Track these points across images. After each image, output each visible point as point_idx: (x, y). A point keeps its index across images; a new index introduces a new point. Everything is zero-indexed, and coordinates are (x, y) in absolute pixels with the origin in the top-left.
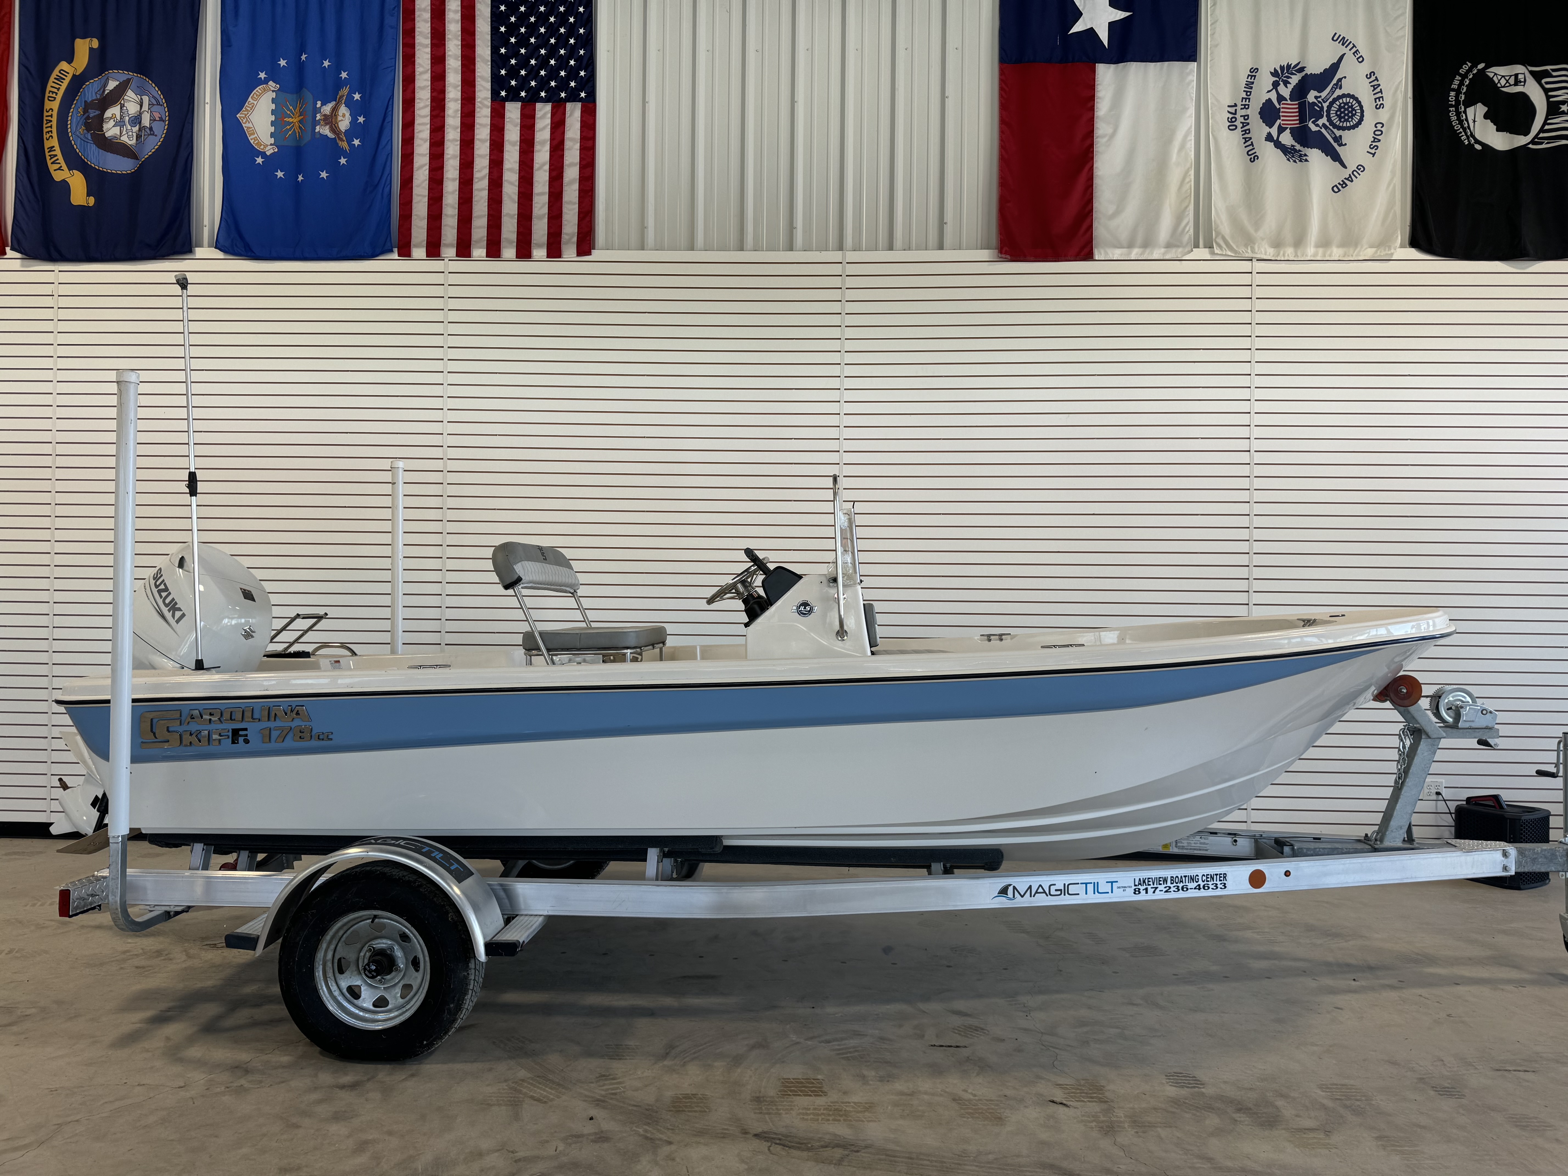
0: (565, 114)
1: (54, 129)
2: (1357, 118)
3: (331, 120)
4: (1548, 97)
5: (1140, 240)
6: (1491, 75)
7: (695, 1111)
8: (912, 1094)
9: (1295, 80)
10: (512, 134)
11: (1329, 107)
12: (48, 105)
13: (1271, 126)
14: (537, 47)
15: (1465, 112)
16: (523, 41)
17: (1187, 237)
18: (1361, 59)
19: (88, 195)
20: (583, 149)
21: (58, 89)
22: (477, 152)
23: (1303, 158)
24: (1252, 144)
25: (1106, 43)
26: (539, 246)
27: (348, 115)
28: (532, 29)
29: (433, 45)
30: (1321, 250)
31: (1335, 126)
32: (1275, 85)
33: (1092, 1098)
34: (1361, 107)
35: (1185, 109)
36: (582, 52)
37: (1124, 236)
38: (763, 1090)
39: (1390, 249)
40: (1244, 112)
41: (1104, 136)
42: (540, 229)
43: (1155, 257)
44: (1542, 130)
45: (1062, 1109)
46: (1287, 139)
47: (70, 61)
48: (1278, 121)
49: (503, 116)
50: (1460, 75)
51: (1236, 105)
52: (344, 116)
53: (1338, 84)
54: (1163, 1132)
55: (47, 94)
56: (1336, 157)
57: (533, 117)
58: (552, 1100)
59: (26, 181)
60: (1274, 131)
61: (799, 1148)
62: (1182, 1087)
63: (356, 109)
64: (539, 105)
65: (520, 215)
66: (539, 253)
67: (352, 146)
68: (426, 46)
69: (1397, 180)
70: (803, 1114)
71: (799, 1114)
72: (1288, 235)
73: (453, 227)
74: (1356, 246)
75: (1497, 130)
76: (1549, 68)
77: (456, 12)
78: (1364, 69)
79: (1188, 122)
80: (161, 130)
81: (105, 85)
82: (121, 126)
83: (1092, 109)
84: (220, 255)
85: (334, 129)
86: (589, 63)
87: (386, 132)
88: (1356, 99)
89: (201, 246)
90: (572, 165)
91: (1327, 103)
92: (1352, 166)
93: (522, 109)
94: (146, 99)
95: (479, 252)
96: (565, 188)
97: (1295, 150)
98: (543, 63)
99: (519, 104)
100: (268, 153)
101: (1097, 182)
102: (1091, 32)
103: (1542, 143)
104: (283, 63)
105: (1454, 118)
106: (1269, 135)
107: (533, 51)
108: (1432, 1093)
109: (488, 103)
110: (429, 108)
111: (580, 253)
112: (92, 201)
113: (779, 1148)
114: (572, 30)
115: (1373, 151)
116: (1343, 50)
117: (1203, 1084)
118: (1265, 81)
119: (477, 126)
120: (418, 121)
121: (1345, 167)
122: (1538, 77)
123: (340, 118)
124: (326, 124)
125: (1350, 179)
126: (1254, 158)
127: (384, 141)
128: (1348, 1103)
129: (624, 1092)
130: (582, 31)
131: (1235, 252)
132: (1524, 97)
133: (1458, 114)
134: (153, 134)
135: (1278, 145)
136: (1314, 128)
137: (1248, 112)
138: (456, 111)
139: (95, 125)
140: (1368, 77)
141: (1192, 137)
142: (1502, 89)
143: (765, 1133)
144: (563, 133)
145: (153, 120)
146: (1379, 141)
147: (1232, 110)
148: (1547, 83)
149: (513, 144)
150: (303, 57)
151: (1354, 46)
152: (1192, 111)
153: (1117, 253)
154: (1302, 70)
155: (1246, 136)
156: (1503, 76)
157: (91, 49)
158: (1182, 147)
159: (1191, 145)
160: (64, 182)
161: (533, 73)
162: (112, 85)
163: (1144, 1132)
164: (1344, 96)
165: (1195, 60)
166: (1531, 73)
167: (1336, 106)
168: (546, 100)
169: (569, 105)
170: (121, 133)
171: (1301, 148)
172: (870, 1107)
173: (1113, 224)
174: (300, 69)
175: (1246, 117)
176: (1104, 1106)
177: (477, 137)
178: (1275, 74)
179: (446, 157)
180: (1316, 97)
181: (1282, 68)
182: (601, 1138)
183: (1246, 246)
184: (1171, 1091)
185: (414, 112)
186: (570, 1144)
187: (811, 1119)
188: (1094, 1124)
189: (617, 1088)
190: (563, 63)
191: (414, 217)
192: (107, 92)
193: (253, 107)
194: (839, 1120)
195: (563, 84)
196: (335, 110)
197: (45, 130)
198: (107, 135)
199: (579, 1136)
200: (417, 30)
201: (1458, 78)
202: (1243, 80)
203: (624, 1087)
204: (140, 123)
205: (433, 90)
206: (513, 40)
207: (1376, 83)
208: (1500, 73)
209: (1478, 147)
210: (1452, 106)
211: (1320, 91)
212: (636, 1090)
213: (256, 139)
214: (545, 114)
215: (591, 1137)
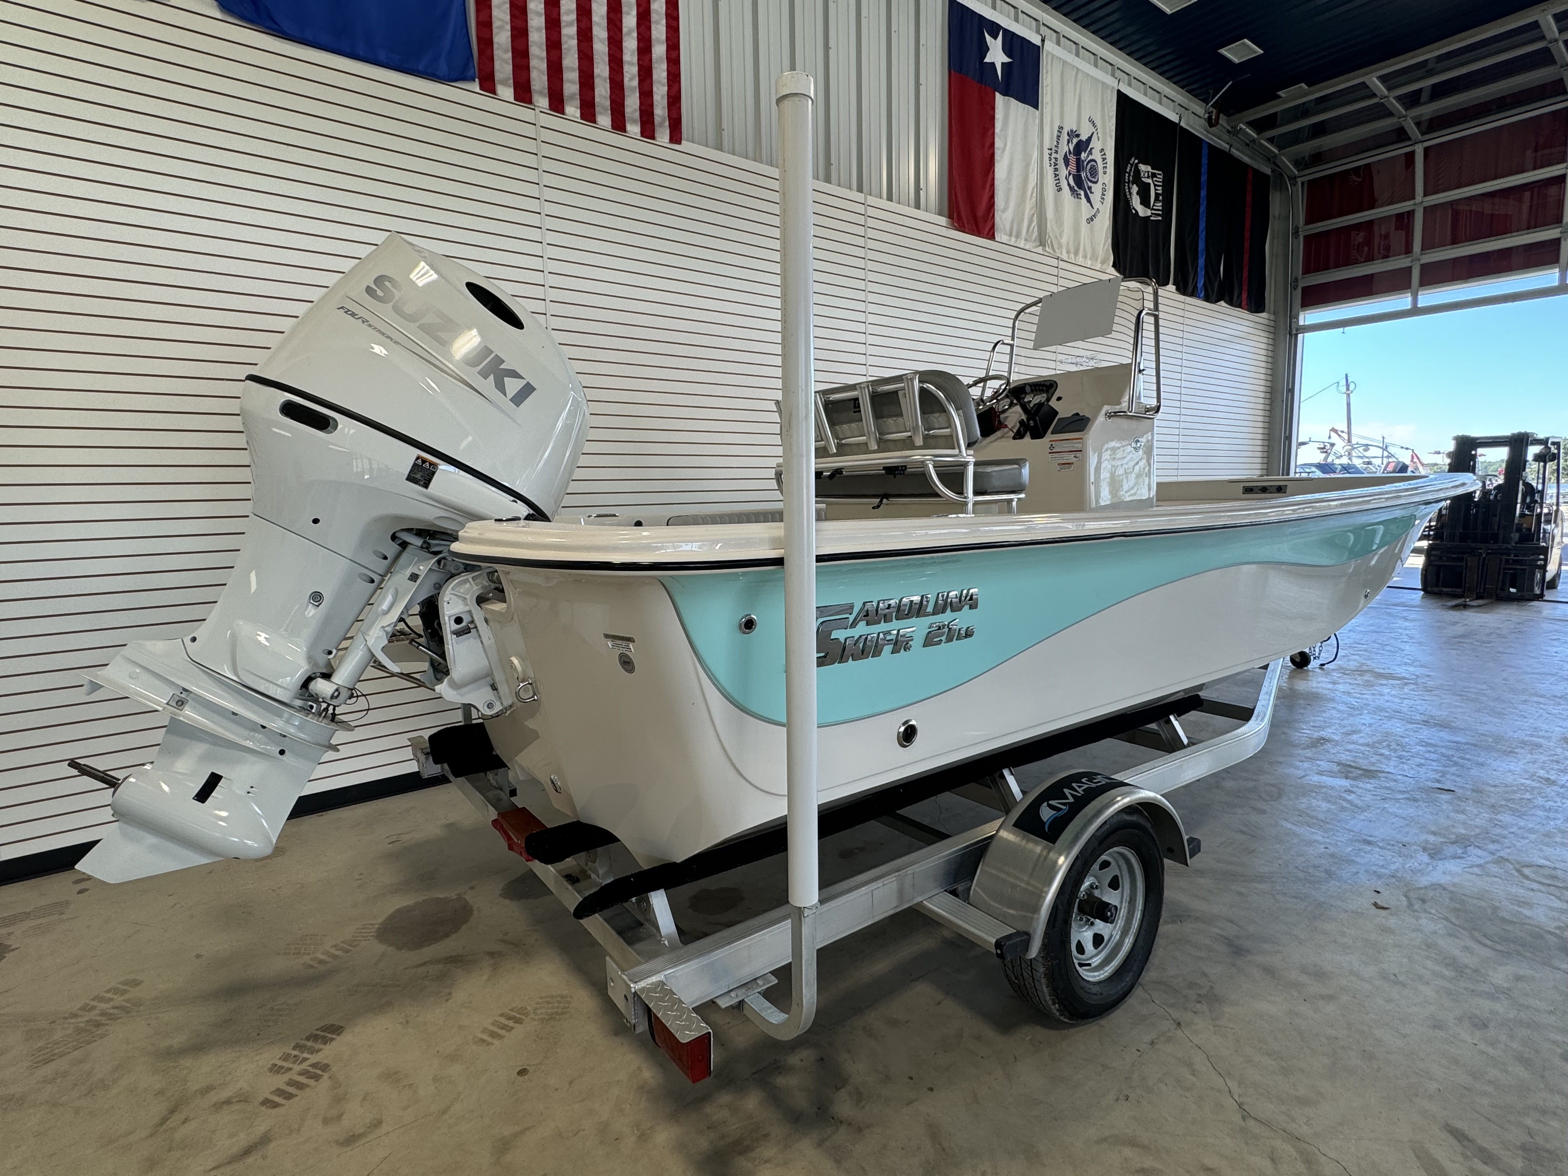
2: (1096, 177)
4: (1156, 190)
5: (1014, 233)
6: (1139, 168)
9: (1075, 141)
11: (1087, 165)
13: (1066, 169)
15: (1131, 187)
17: (1035, 236)
18: (1098, 138)
20: (668, 27)
23: (1077, 196)
24: (1059, 179)
25: (1000, 78)
26: (634, 122)
30: (1083, 260)
31: (1089, 180)
32: (1068, 142)
34: (1098, 170)
35: (1035, 143)
37: (1007, 227)
39: (1107, 265)
41: (999, 149)
43: (1022, 246)
44: (1153, 209)
46: (1072, 181)
48: (1069, 167)
50: (1130, 164)
51: (1051, 149)
53: (1090, 153)
56: (1089, 200)
60: (1067, 174)
65: (612, 81)
66: (634, 129)
69: (1108, 222)
72: (1072, 246)
73: (542, 73)
75: (1140, 203)
76: (1154, 171)
78: (1099, 145)
79: (1036, 153)
83: (993, 126)
88: (1097, 164)
90: (659, 42)
91: (1087, 162)
92: (1095, 210)
95: (573, 110)
96: (654, 65)
97: (1075, 190)
101: (996, 182)
102: (993, 64)
103: (1152, 216)
105: (1127, 190)
106: (1065, 175)
111: (672, 140)
115: (1101, 201)
116: (1093, 129)
118: (1064, 137)
121: (1092, 207)
122: (1153, 176)
125: (1094, 217)
126: (1059, 189)
131: (1054, 251)
132: (1148, 185)
135: (1069, 185)
136: (1081, 177)
137: (1057, 156)
140: (1100, 151)
141: (1037, 164)
142: (1143, 179)
144: (649, 2)
146: (1105, 195)
147: (1049, 152)
148: (1156, 181)
151: (1097, 128)
152: (1037, 146)
153: (1005, 239)
154: (1078, 136)
155: (1057, 173)
156: (1143, 171)
159: (1036, 170)
164: (1092, 160)
165: (1037, 109)
166: (1151, 173)
167: (1089, 166)
171: (1077, 189)
173: (1004, 216)
175: (1057, 159)
178: (1068, 134)
180: (1083, 157)
181: (1071, 130)
191: (495, 46)
201: (1129, 166)
202: (1056, 133)
207: (1104, 157)
208: (1142, 168)
210: (1126, 182)
211: (1084, 153)
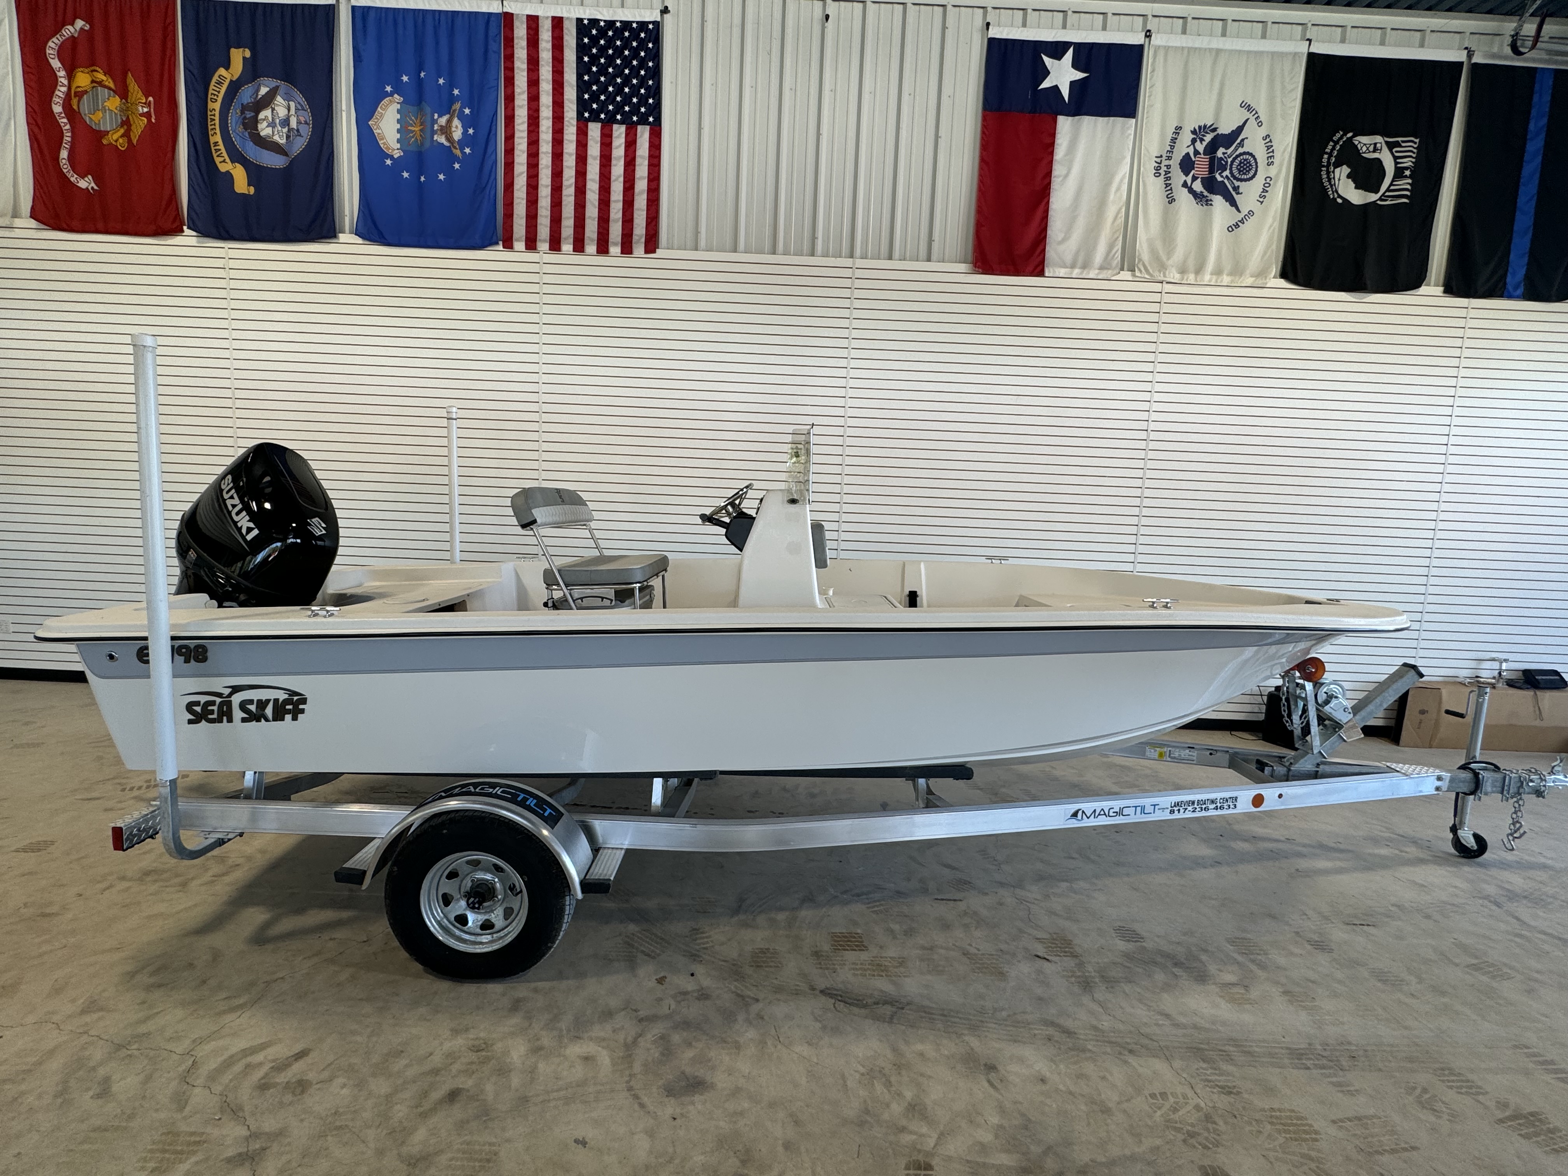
0: (636, 135)
1: (217, 127)
2: (1252, 173)
3: (446, 131)
4: (1396, 163)
5: (1080, 262)
6: (1356, 143)
7: (771, 967)
8: (931, 949)
9: (1208, 138)
10: (594, 150)
11: (1232, 162)
12: (211, 105)
13: (1187, 175)
14: (615, 76)
15: (1333, 172)
16: (603, 71)
17: (1116, 262)
18: (1260, 124)
19: (249, 185)
20: (650, 165)
21: (219, 92)
22: (565, 164)
23: (1208, 203)
24: (1171, 189)
25: (1066, 99)
26: (615, 244)
27: (460, 126)
28: (610, 60)
29: (529, 70)
30: (1214, 277)
31: (1235, 178)
32: (1194, 141)
33: (1065, 952)
34: (1256, 163)
35: (1124, 158)
36: (650, 82)
37: (1068, 258)
38: (818, 944)
39: (1266, 278)
40: (1167, 163)
41: (1059, 176)
42: (616, 230)
43: (1091, 276)
44: (1388, 190)
45: (1046, 964)
46: (1198, 186)
47: (227, 68)
48: (1193, 172)
49: (586, 134)
50: (1333, 141)
51: (1161, 156)
52: (457, 127)
53: (1241, 144)
54: (1127, 988)
55: (210, 96)
57: (611, 136)
58: (659, 955)
59: (197, 170)
60: (1189, 179)
61: (857, 1006)
62: (1129, 941)
63: (467, 122)
64: (615, 126)
65: (600, 218)
66: (615, 250)
67: (464, 153)
68: (523, 70)
69: (1276, 224)
70: (854, 969)
71: (850, 969)
72: (1191, 264)
73: (546, 226)
74: (1241, 276)
75: (1356, 188)
76: (1400, 139)
77: (547, 42)
78: (1262, 132)
79: (1125, 168)
80: (306, 131)
81: (258, 90)
82: (273, 127)
83: (1052, 153)
84: (360, 241)
85: (449, 139)
86: (656, 92)
87: (491, 143)
88: (1253, 157)
89: (344, 232)
90: (641, 178)
91: (1231, 159)
92: (1244, 211)
93: (602, 129)
94: (292, 104)
95: (567, 247)
96: (636, 198)
97: (1204, 196)
98: (619, 90)
99: (599, 125)
100: (396, 156)
101: (1051, 213)
102: (1056, 89)
103: (1386, 200)
104: (405, 78)
105: (1325, 176)
106: (1185, 182)
107: (611, 80)
108: (1309, 947)
109: (574, 122)
110: (526, 125)
111: (646, 252)
112: (252, 190)
113: (842, 1004)
114: (642, 64)
115: (1261, 200)
116: (1247, 115)
117: (1143, 938)
118: (1186, 137)
119: (565, 142)
120: (517, 135)
121: (1239, 211)
122: (1391, 146)
123: (453, 129)
124: (442, 134)
125: (1242, 221)
126: (1171, 200)
127: (490, 150)
128: (1252, 957)
129: (713, 946)
130: (650, 64)
131: (1150, 275)
132: (1379, 161)
133: (1328, 173)
134: (300, 135)
135: (1191, 191)
136: (1219, 179)
137: (1171, 162)
138: (548, 128)
139: (251, 125)
140: (1264, 139)
141: (1126, 180)
142: (1364, 155)
143: (827, 989)
144: (635, 151)
145: (299, 122)
146: (1267, 191)
147: (1158, 160)
148: (1397, 152)
149: (595, 159)
150: (422, 74)
151: (1256, 113)
152: (1128, 159)
153: (1062, 272)
154: (1215, 130)
155: (1168, 182)
156: (1365, 145)
157: (244, 58)
158: (1118, 189)
159: (1125, 187)
160: (228, 172)
161: (611, 99)
162: (264, 91)
163: (1112, 987)
164: (1244, 153)
165: (1134, 117)
166: (1387, 143)
167: (1237, 161)
168: (621, 123)
169: (639, 128)
170: (273, 132)
171: (1208, 195)
172: (902, 962)
173: (1061, 248)
174: (420, 83)
175: (1168, 167)
176: (1077, 961)
177: (565, 151)
178: (1194, 132)
179: (540, 166)
180: (1224, 153)
181: (1200, 127)
182: (703, 995)
183: (1160, 271)
184: (1122, 945)
185: (514, 127)
186: (679, 1002)
187: (861, 975)
188: (1073, 979)
189: (708, 943)
190: (635, 91)
191: (515, 216)
192: (259, 97)
193: (382, 116)
194: (882, 976)
195: (635, 110)
196: (449, 121)
197: (210, 127)
198: (262, 134)
199: (685, 993)
200: (516, 56)
201: (1331, 143)
202: (1170, 135)
203: (712, 942)
204: (288, 125)
205: (529, 109)
206: (594, 69)
207: (1269, 144)
208: (1364, 142)
209: (1339, 201)
210: (1324, 166)
211: (1227, 148)
212: (722, 944)
213: (384, 143)
214: (621, 133)
215: (696, 994)
